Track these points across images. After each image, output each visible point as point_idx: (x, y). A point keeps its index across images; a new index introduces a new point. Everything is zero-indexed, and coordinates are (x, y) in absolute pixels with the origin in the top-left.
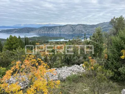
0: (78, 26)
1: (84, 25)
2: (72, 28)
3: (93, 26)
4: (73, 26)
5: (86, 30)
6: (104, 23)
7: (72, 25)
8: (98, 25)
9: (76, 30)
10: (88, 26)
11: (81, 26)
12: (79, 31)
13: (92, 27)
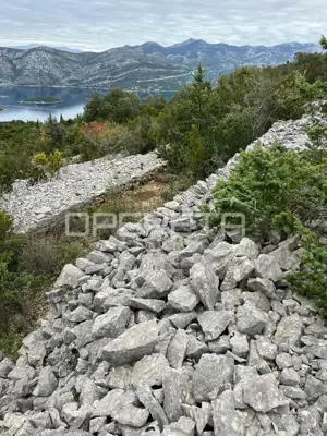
0: (33, 56)
1: (55, 52)
2: (10, 61)
3: (89, 59)
4: (11, 56)
5: (68, 74)
6: (127, 47)
7: (10, 50)
8: (107, 54)
9: (26, 72)
10: (74, 59)
11: (44, 55)
12: (41, 74)
13: (88, 64)
